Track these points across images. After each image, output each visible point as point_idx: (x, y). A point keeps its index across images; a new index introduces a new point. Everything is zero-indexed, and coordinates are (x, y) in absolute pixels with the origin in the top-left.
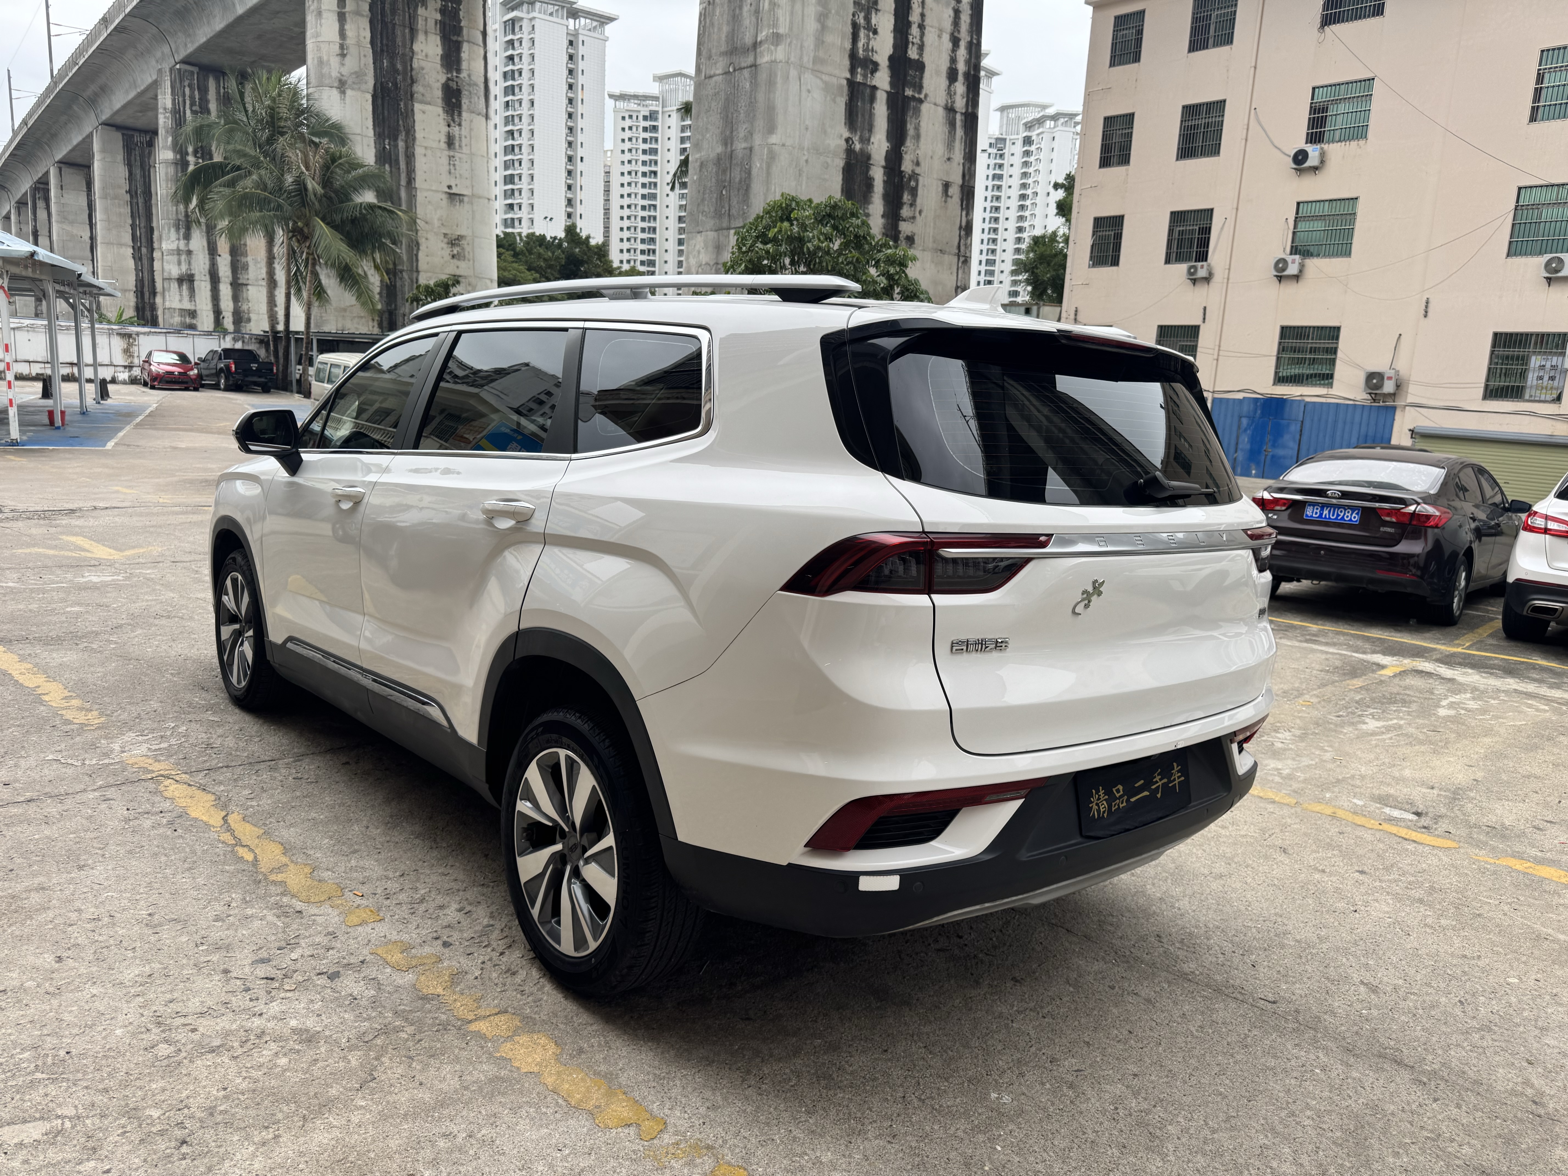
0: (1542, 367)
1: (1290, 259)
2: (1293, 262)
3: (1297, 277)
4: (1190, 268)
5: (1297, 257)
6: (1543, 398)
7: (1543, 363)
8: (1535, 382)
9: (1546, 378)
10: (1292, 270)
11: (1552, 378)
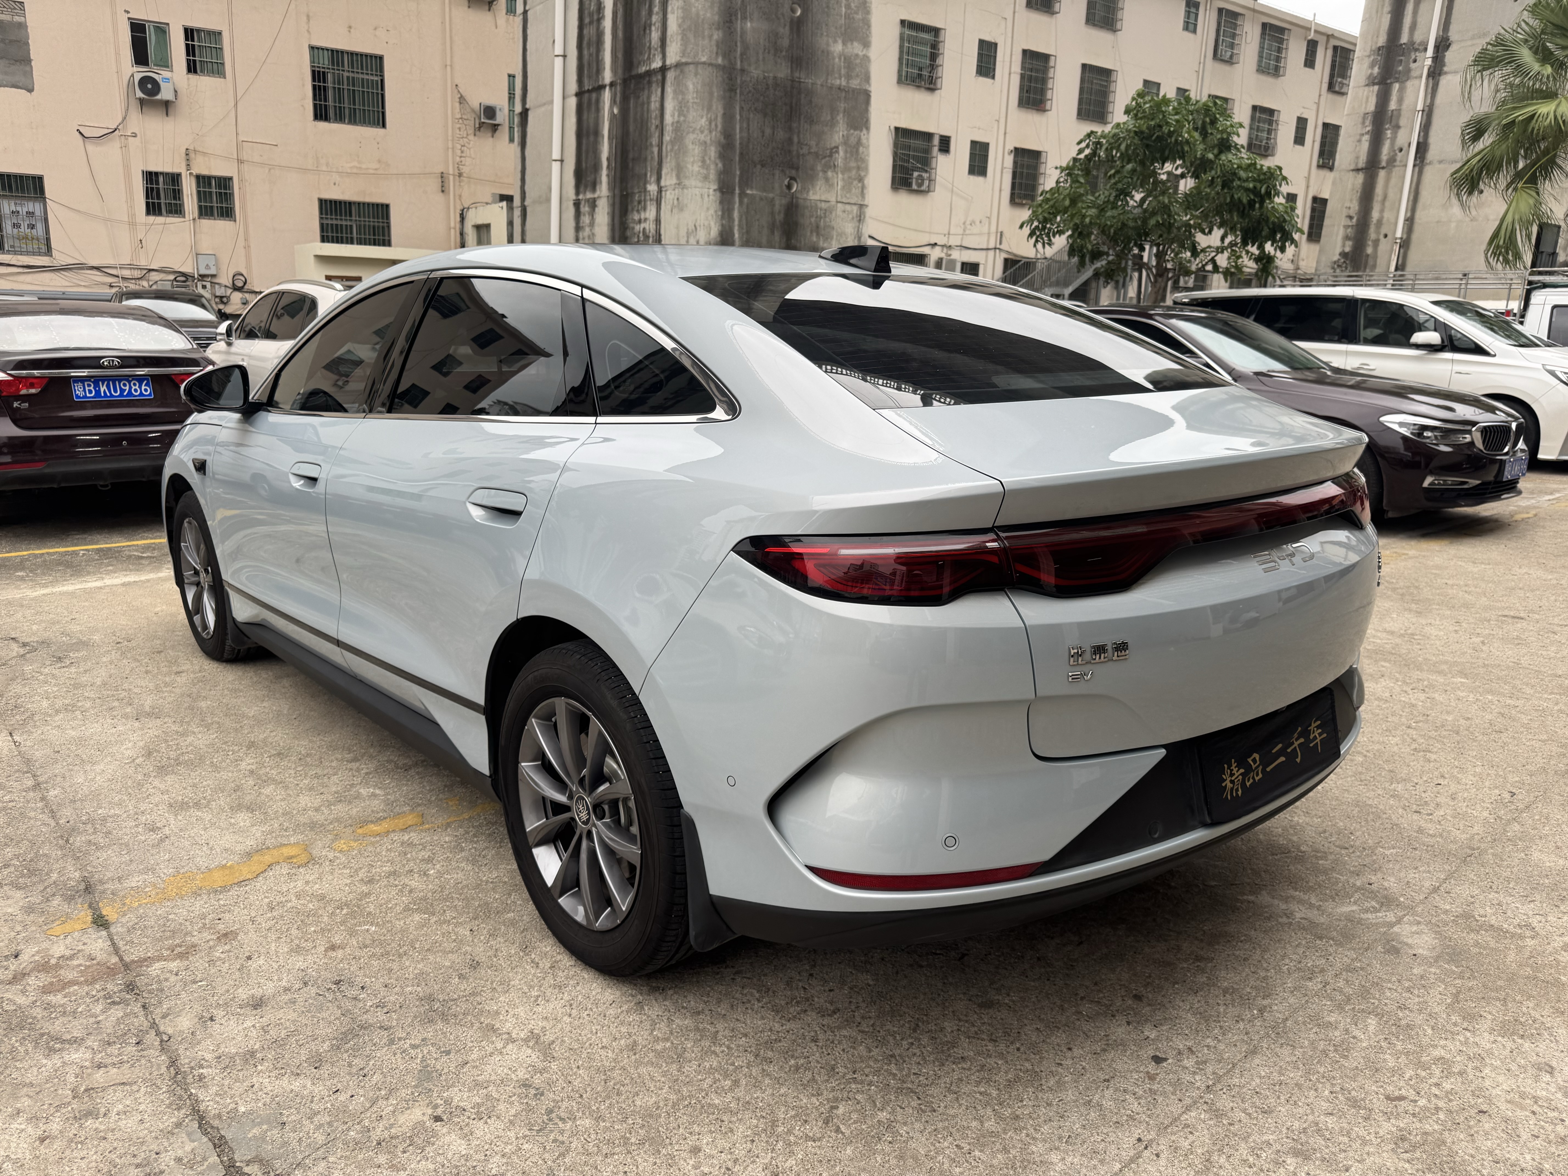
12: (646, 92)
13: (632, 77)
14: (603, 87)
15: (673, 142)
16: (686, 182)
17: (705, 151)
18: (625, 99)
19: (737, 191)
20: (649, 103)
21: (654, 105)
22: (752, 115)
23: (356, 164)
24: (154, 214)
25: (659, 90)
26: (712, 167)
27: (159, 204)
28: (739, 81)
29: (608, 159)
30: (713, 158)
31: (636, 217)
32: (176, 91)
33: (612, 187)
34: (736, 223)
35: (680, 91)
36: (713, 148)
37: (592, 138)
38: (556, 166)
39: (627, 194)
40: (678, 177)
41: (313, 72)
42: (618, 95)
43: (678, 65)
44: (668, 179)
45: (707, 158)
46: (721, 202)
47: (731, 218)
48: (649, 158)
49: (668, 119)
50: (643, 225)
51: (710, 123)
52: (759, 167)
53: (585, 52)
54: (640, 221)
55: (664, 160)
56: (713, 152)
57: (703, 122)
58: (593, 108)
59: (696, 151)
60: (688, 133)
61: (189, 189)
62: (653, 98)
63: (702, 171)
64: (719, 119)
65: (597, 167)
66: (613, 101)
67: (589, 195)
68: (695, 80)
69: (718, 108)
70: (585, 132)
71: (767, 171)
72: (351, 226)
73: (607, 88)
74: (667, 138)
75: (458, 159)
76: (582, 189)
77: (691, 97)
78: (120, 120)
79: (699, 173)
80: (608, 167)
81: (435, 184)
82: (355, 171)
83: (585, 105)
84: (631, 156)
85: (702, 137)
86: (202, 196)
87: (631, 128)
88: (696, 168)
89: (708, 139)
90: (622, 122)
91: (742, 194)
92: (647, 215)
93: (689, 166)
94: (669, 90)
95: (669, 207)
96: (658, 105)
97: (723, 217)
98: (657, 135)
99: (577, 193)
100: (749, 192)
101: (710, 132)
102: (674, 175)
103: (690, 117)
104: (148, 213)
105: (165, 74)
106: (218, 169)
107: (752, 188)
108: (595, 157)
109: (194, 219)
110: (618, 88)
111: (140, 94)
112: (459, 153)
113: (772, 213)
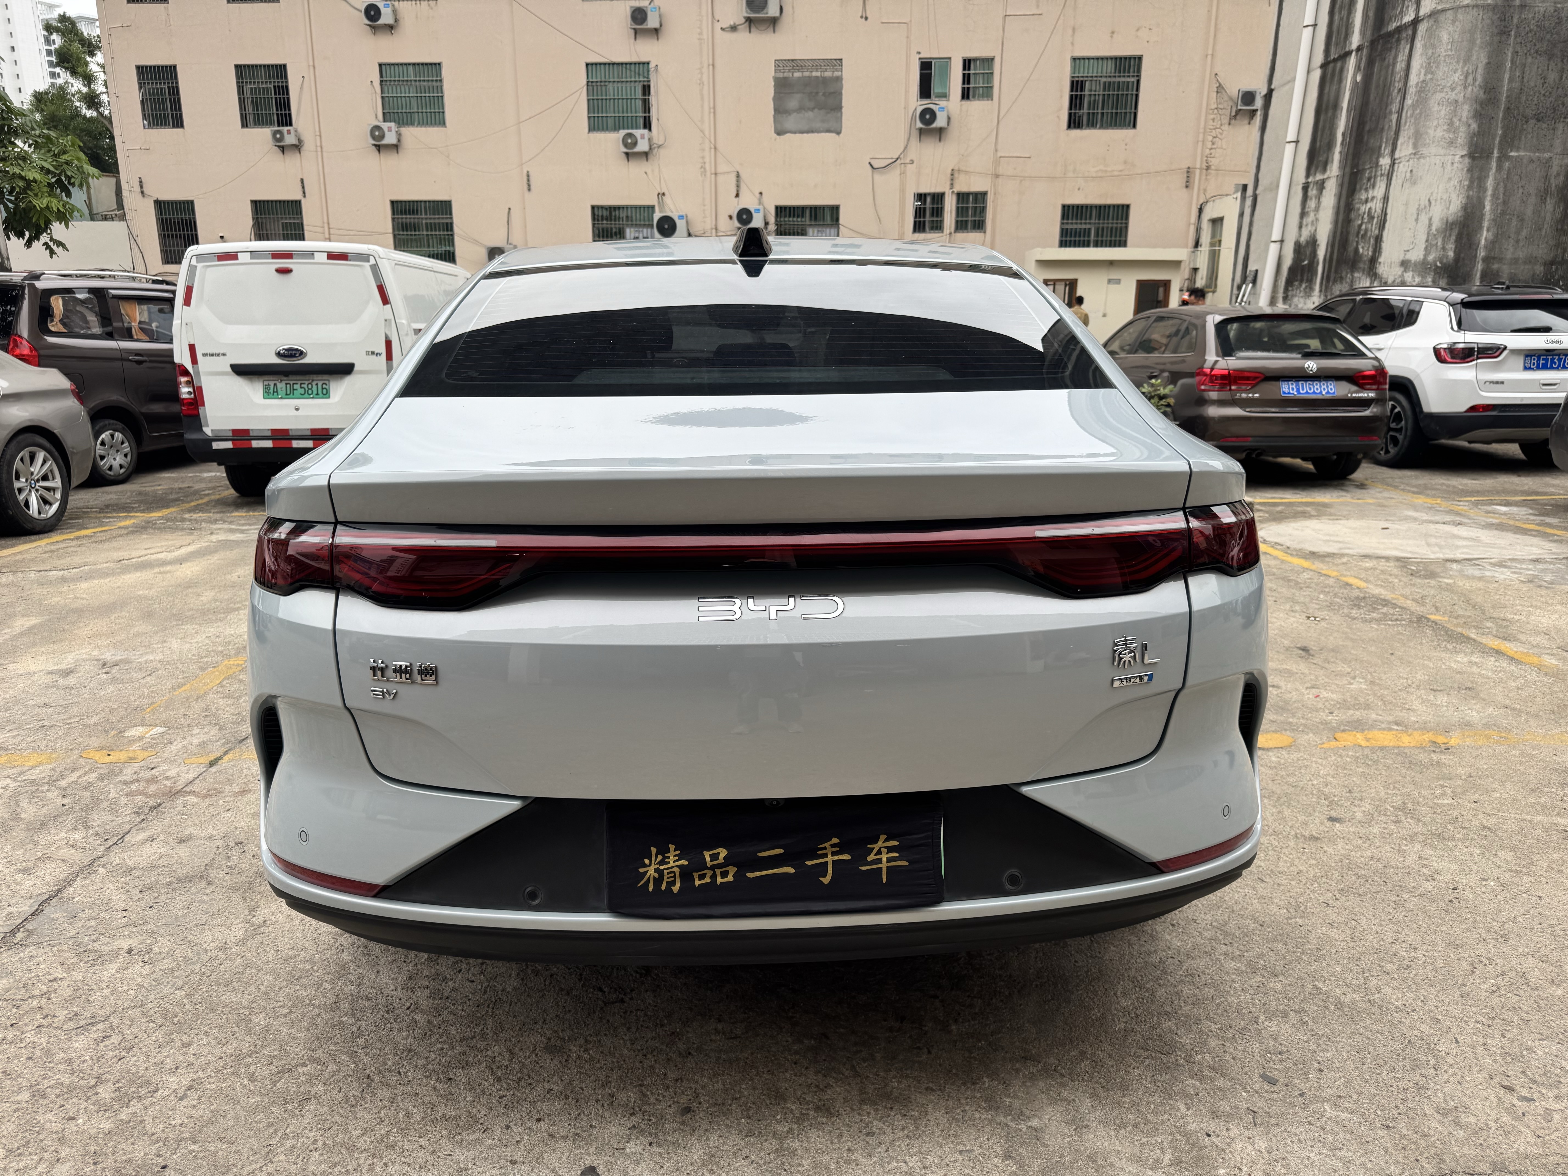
1: (385, 126)
2: (390, 129)
3: (396, 147)
4: (274, 133)
5: (392, 125)
7: (636, 234)
10: (390, 139)
12: (1393, 52)
13: (1381, 37)
14: (1349, 53)
15: (1414, 106)
16: (1424, 151)
17: (1455, 111)
18: (1370, 63)
19: (1496, 154)
20: (1394, 64)
21: (1400, 66)
22: (1530, 60)
23: (1102, 167)
24: (919, 231)
25: (1408, 47)
26: (1463, 129)
27: (924, 222)
28: (1515, 20)
29: (1343, 134)
30: (1464, 119)
31: (1363, 197)
32: (949, 118)
33: (1343, 166)
34: (1489, 192)
35: (1431, 45)
36: (1466, 107)
37: (1330, 114)
38: (1289, 149)
39: (1358, 171)
40: (1415, 146)
41: (1072, 82)
42: (1364, 59)
43: (1433, 14)
44: (1404, 149)
45: (1455, 120)
46: (1470, 170)
47: (1482, 188)
48: (1386, 127)
49: (1413, 79)
50: (1369, 205)
51: (1466, 77)
52: (1532, 122)
53: (1337, 17)
54: (1367, 201)
55: (1402, 128)
56: (1465, 112)
57: (1457, 77)
58: (1336, 79)
59: (1443, 113)
60: (1435, 92)
61: (950, 206)
62: (1400, 59)
63: (1447, 135)
64: (1480, 71)
65: (1330, 146)
66: (1358, 68)
67: (1319, 177)
68: (1451, 29)
69: (1481, 58)
70: (1324, 106)
71: (1544, 126)
72: (1089, 229)
73: (1354, 54)
74: (1409, 102)
75: (1208, 151)
76: (1312, 171)
77: (1443, 49)
78: (902, 150)
79: (1443, 138)
80: (1342, 144)
81: (1181, 179)
82: (1100, 174)
83: (1329, 76)
84: (1367, 128)
85: (1453, 96)
86: (961, 211)
87: (1372, 97)
88: (1440, 133)
89: (1460, 98)
90: (1364, 90)
91: (1503, 157)
92: (1375, 194)
93: (1431, 132)
94: (1418, 44)
95: (1400, 182)
96: (1404, 65)
97: (1470, 187)
98: (1399, 98)
99: (1308, 176)
100: (1512, 154)
101: (1465, 88)
102: (1411, 144)
103: (1440, 74)
104: (915, 231)
105: (943, 103)
106: (976, 186)
107: (1518, 149)
108: (1331, 134)
109: (950, 234)
110: (1365, 51)
111: (919, 125)
112: (1209, 145)
113: (1546, 177)
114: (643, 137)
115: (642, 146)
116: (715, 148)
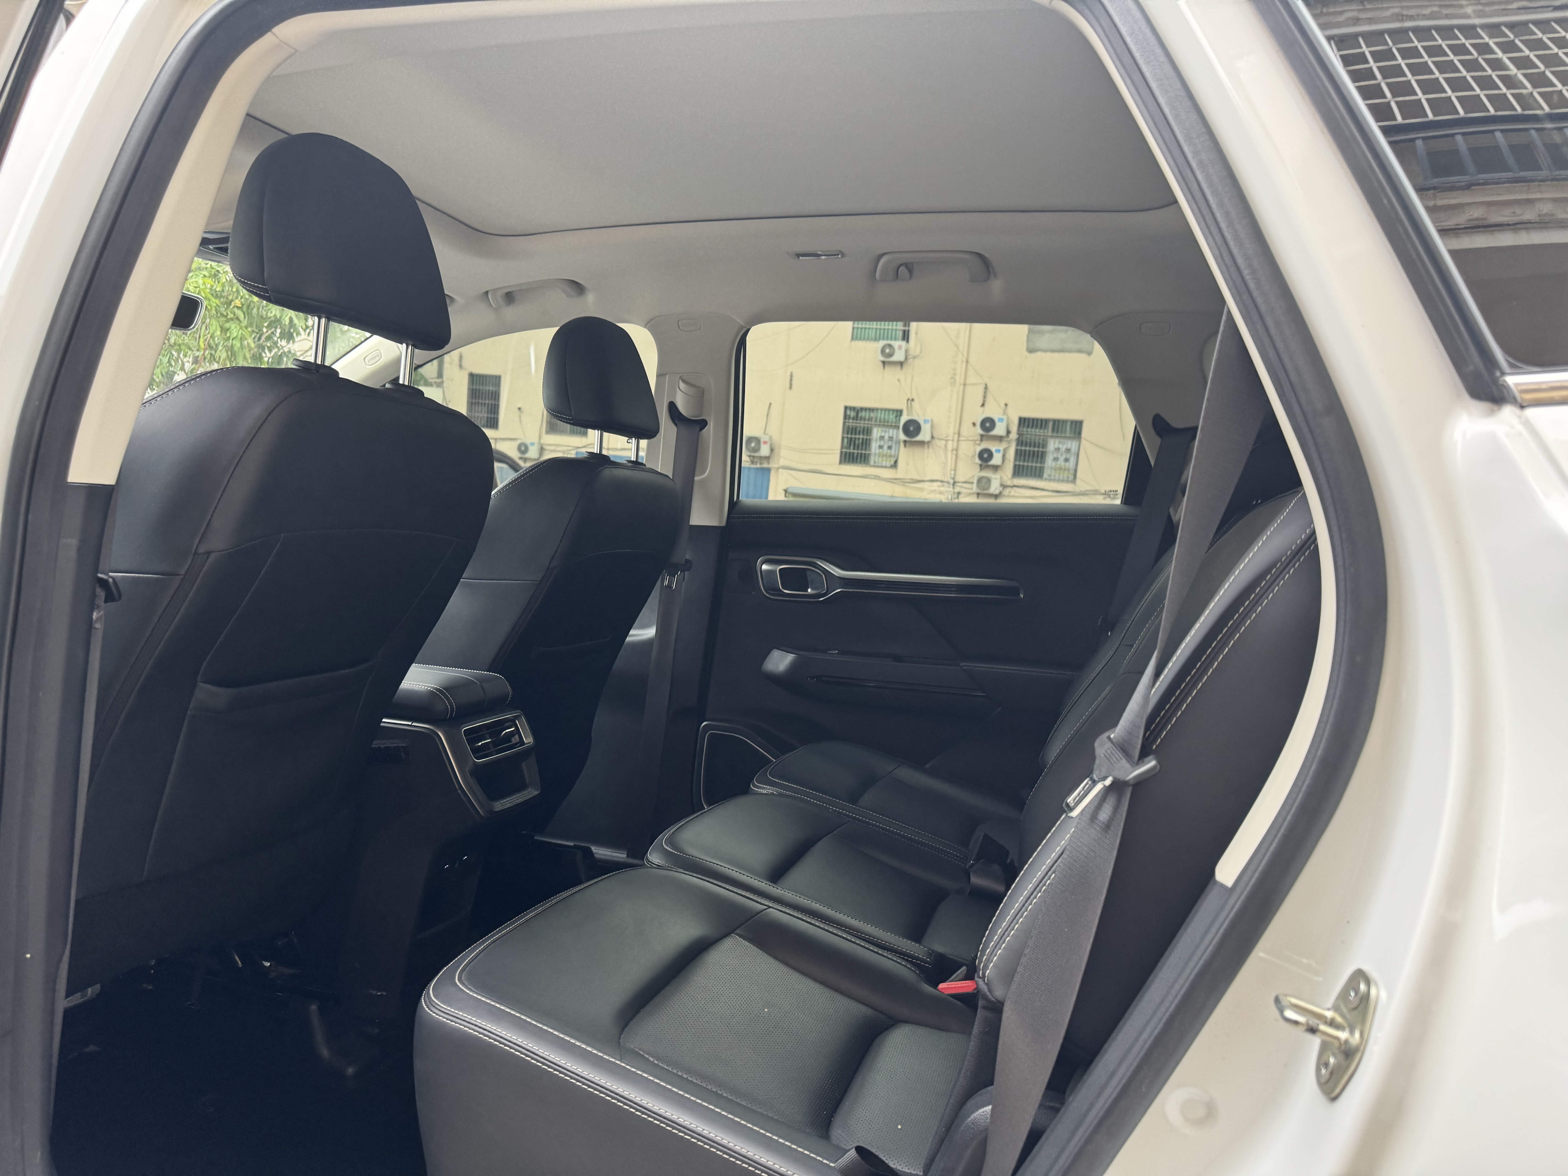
0: (882, 438)
6: (884, 464)
7: (883, 434)
8: (877, 451)
9: (885, 447)
11: (890, 448)
114: (900, 347)
115: (899, 356)
116: (967, 362)
